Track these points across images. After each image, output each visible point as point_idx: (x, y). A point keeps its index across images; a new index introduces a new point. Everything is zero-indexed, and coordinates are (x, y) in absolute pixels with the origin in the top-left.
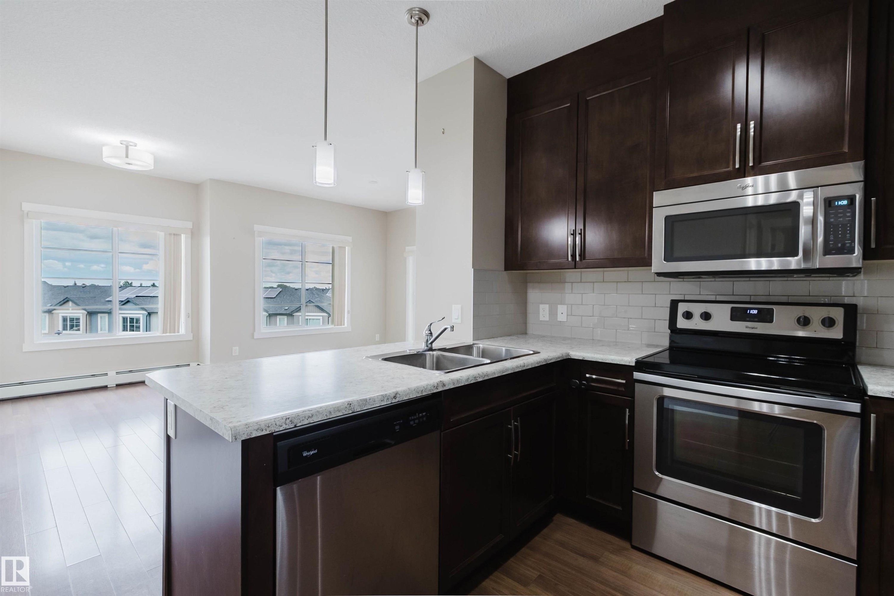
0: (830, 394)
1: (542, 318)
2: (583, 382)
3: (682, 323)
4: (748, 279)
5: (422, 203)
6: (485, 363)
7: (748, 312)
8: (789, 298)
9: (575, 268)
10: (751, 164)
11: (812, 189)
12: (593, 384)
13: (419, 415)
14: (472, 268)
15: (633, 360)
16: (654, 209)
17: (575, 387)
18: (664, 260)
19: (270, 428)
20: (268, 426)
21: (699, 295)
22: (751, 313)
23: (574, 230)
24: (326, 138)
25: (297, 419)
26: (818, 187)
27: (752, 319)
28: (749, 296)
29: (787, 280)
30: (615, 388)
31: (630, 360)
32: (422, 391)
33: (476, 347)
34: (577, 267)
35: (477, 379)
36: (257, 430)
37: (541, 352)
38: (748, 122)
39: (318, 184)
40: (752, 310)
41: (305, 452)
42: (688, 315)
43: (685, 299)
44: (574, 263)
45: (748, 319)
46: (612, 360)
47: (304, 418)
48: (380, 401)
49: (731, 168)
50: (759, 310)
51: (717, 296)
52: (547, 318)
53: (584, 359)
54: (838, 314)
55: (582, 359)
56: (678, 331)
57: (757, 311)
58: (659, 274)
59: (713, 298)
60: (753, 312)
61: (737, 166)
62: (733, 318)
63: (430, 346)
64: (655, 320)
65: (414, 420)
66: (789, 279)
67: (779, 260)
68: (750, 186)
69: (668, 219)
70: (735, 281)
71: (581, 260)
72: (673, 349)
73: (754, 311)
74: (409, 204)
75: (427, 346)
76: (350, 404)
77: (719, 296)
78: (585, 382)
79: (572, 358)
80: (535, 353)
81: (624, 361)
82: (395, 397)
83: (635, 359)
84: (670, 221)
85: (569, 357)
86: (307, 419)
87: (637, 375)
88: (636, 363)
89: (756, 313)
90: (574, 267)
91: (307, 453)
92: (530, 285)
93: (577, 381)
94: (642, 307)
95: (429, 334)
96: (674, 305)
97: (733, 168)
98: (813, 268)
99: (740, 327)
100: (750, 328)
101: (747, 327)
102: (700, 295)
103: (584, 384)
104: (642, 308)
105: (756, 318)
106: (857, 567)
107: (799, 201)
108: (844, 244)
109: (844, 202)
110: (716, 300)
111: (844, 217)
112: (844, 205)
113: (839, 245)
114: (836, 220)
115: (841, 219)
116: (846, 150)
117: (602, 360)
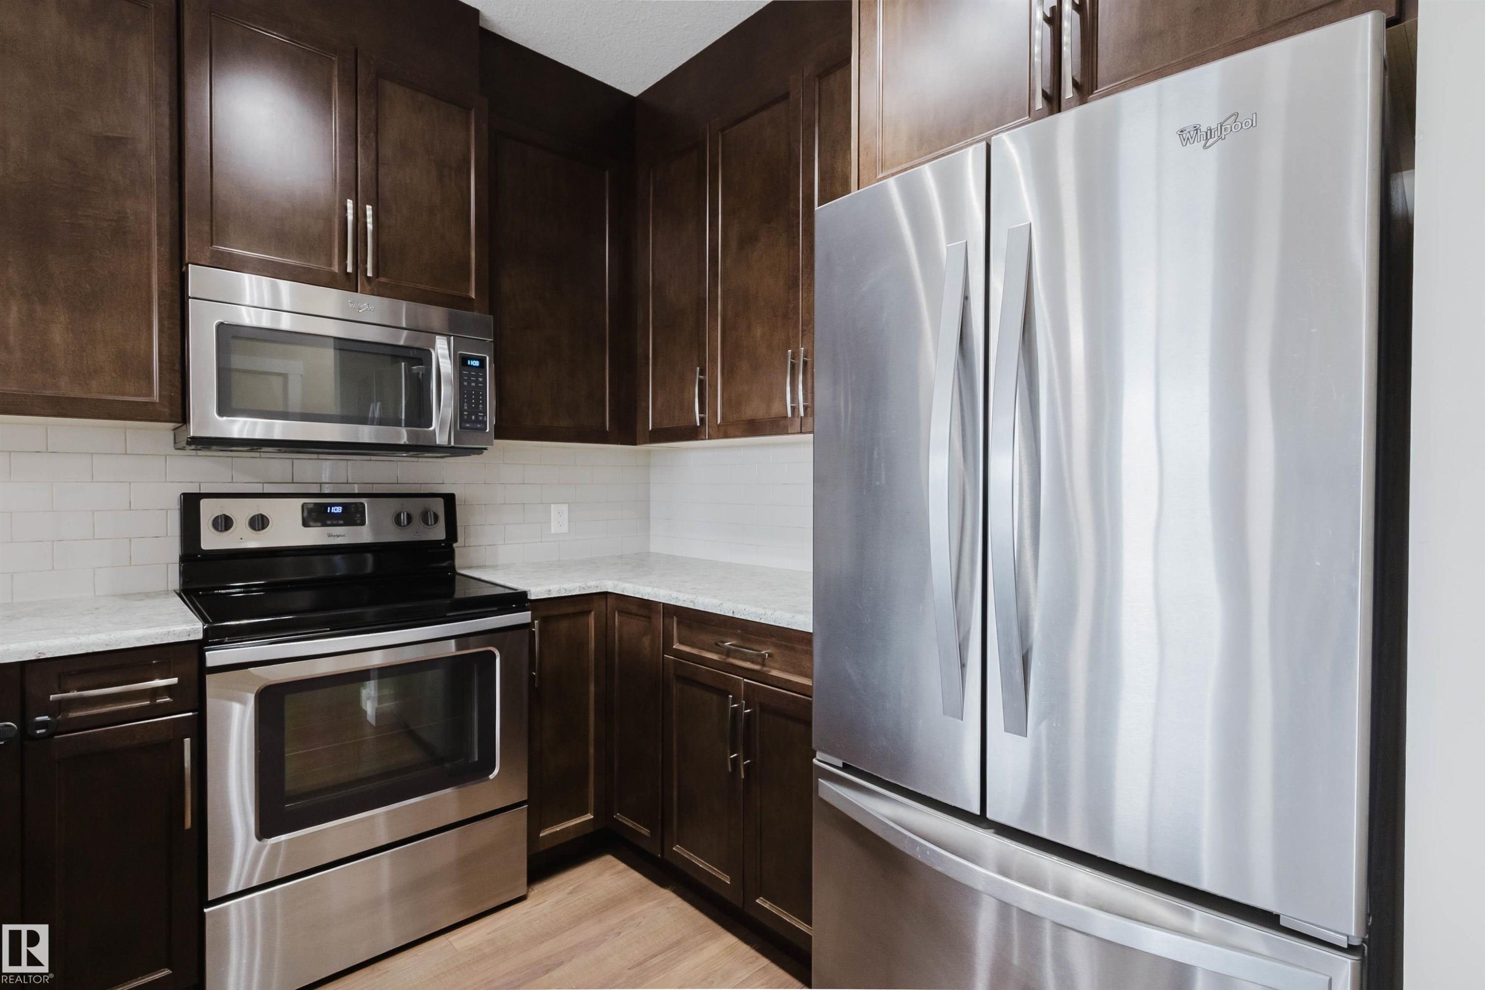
2: (40, 716)
3: (211, 540)
7: (329, 511)
10: (369, 275)
11: (444, 337)
12: (73, 713)
15: (193, 627)
16: (190, 300)
18: (217, 413)
21: (230, 483)
22: (332, 511)
26: (451, 336)
27: (335, 522)
28: (319, 485)
29: (371, 460)
30: (145, 703)
31: (184, 629)
38: (361, 206)
40: (334, 507)
42: (224, 523)
43: (201, 492)
45: (329, 522)
49: (334, 269)
50: (345, 506)
51: (265, 484)
53: (44, 657)
54: (437, 506)
55: (34, 658)
56: (199, 555)
57: (341, 508)
59: (257, 489)
60: (336, 510)
61: (350, 269)
62: (306, 523)
69: (223, 329)
73: (337, 508)
77: (267, 484)
78: (45, 718)
81: (175, 634)
84: (228, 334)
87: (214, 657)
88: (206, 631)
89: (340, 511)
93: (10, 723)
96: (189, 503)
97: (339, 270)
98: (448, 445)
99: (315, 536)
100: (335, 536)
101: (330, 535)
102: (232, 482)
103: (42, 725)
104: (94, 513)
105: (341, 520)
106: (528, 807)
107: (430, 351)
108: (477, 417)
109: (476, 363)
110: (265, 492)
111: (477, 382)
112: (476, 367)
113: (473, 417)
114: (469, 384)
115: (473, 384)
116: (473, 296)
117: (107, 645)
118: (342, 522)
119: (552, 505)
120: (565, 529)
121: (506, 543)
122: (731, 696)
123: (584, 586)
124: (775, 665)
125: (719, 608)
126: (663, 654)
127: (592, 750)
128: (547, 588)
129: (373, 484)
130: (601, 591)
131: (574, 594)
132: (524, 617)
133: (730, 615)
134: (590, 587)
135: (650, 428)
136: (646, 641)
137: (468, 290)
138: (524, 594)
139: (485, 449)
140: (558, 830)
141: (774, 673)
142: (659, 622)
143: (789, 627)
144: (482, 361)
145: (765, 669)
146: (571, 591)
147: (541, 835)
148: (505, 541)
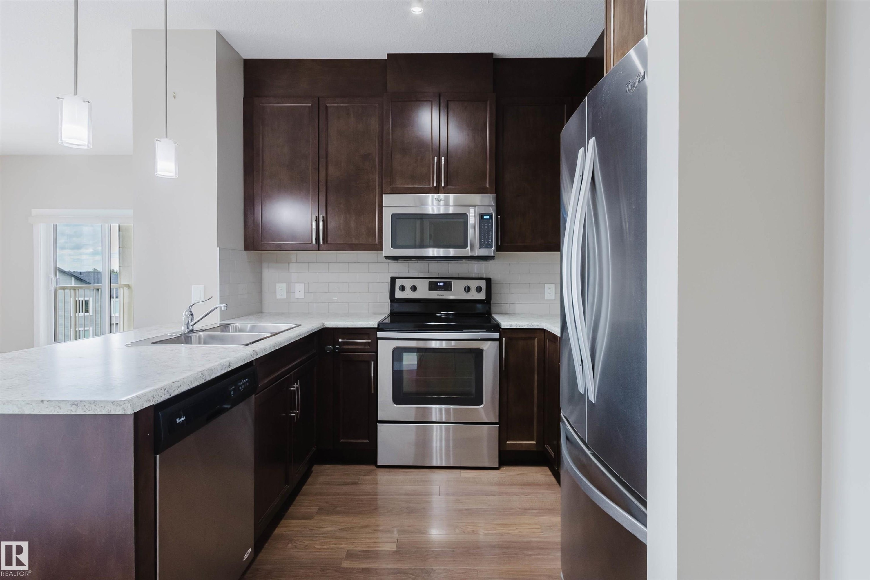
0: (485, 331)
1: (278, 297)
2: (337, 346)
3: (399, 295)
4: (437, 262)
5: (176, 176)
6: (266, 336)
7: (438, 285)
8: (459, 275)
9: (319, 250)
10: (443, 185)
11: (473, 207)
12: (345, 347)
13: (244, 381)
14: (217, 247)
15: (376, 323)
16: (383, 207)
17: (329, 352)
18: (392, 248)
19: (155, 398)
20: (153, 397)
21: (407, 273)
23: (316, 217)
24: (76, 93)
25: (171, 389)
26: (476, 206)
27: (441, 289)
28: (438, 274)
29: (458, 263)
30: (362, 347)
31: (373, 323)
32: (245, 360)
33: (232, 326)
34: (320, 250)
35: (275, 347)
36: (146, 402)
37: (302, 324)
38: (441, 158)
39: (65, 144)
41: (178, 419)
42: (403, 288)
43: (399, 276)
44: (317, 246)
45: (438, 289)
46: (360, 325)
47: (175, 388)
48: (221, 370)
49: (431, 186)
50: (444, 283)
51: (419, 274)
52: (284, 296)
53: (337, 327)
54: (483, 284)
55: (335, 327)
56: (395, 300)
58: (387, 257)
59: (416, 275)
60: (441, 284)
61: (435, 185)
62: (430, 289)
63: (191, 328)
64: (378, 293)
65: (241, 386)
66: (459, 262)
67: (454, 250)
68: (443, 200)
69: (393, 216)
70: (430, 263)
71: (324, 243)
72: (392, 314)
74: (158, 176)
75: (188, 328)
76: (203, 374)
77: (421, 274)
78: (338, 346)
79: (327, 327)
80: (298, 326)
81: (370, 325)
82: (229, 366)
83: (377, 322)
84: (395, 217)
85: (325, 327)
86: (178, 389)
87: (380, 334)
88: (378, 325)
89: (443, 285)
90: (317, 249)
91: (179, 420)
92: (264, 265)
93: (331, 346)
94: (368, 283)
95: (190, 315)
96: (393, 280)
97: (433, 186)
98: (475, 255)
99: (435, 295)
100: (440, 295)
101: (438, 295)
103: (337, 348)
105: (443, 289)
106: (499, 426)
107: (467, 214)
108: (488, 242)
109: (488, 217)
110: (419, 276)
111: (488, 226)
112: (488, 219)
113: (486, 242)
114: (484, 227)
115: (486, 227)
116: (488, 186)
117: (352, 326)
118: (443, 290)
119: (545, 285)
120: (553, 298)
121: (520, 303)
127: (535, 409)
128: (510, 323)
129: (459, 273)
130: (540, 328)
131: (524, 328)
134: (534, 325)
137: (486, 184)
138: (500, 325)
140: (516, 443)
144: (491, 215)
146: (522, 326)
147: (507, 442)
148: (519, 302)
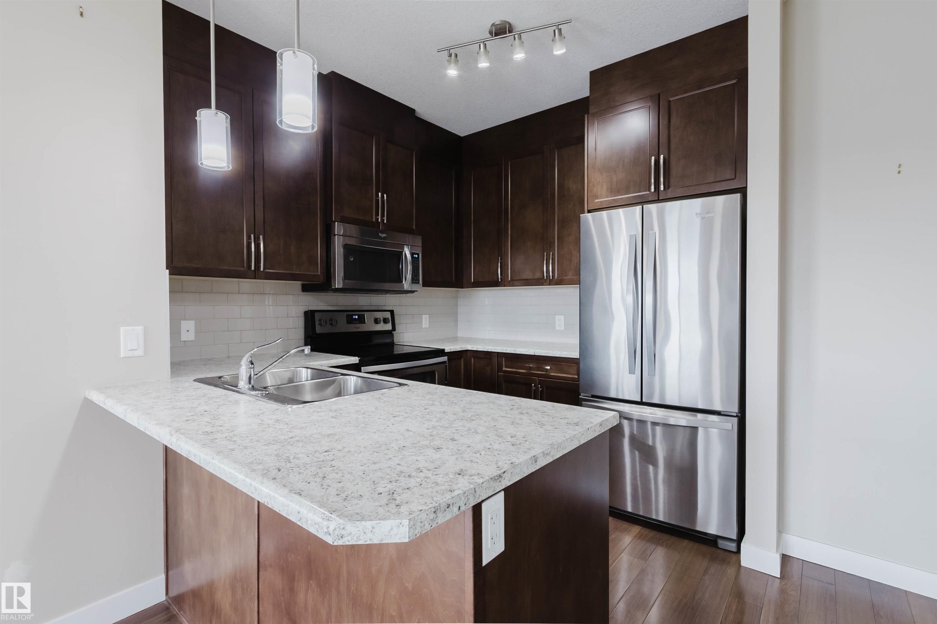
3: (319, 329)
10: (385, 221)
21: (317, 306)
22: (355, 318)
26: (409, 245)
40: (355, 316)
45: (354, 322)
49: (374, 220)
51: (329, 306)
54: (388, 315)
57: (357, 316)
69: (345, 246)
89: (357, 318)
94: (277, 317)
99: (352, 328)
100: (357, 328)
101: (355, 328)
107: (403, 252)
111: (417, 264)
113: (416, 278)
114: (415, 264)
116: (414, 228)
118: (358, 322)
119: (423, 315)
120: (428, 326)
122: (533, 385)
123: (461, 347)
124: (552, 371)
125: (527, 352)
126: (498, 373)
128: (450, 348)
130: (466, 349)
131: (458, 350)
132: (445, 359)
133: (533, 354)
135: (472, 281)
136: (488, 369)
137: (412, 226)
138: (444, 350)
139: (416, 291)
141: (552, 374)
142: (495, 361)
143: (560, 356)
144: (418, 255)
145: (548, 373)
